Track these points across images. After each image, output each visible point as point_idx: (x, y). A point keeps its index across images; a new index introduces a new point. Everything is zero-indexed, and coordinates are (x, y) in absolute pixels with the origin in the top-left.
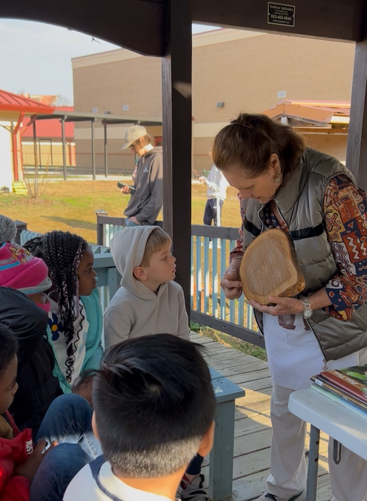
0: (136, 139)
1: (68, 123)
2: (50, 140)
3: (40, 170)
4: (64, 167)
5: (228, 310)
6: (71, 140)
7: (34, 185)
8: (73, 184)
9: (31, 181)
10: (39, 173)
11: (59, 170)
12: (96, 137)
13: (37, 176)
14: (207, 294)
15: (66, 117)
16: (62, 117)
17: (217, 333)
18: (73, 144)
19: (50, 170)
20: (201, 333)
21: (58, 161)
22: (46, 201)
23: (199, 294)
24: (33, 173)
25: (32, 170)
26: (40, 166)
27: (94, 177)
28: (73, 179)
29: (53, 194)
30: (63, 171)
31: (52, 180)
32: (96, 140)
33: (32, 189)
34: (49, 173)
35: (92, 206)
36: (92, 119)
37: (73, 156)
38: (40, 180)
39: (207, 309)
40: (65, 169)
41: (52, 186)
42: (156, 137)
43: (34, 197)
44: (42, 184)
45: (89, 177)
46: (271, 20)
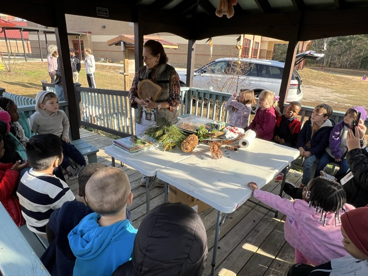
0: (54, 51)
1: (24, 32)
2: (16, 39)
3: (11, 55)
4: (24, 54)
5: (103, 121)
6: (28, 40)
7: (9, 64)
8: (31, 64)
9: (7, 62)
10: (11, 57)
11: (23, 56)
12: (41, 39)
13: (10, 59)
14: (94, 116)
15: (23, 29)
16: (21, 29)
17: (100, 131)
18: (29, 42)
19: (16, 56)
20: (93, 132)
21: (21, 51)
22: (16, 73)
23: (91, 116)
24: (7, 57)
25: (7, 55)
26: (11, 53)
27: (42, 60)
28: (30, 61)
29: (20, 69)
30: (24, 56)
31: (19, 62)
32: (41, 41)
33: (8, 66)
34: (16, 57)
35: (42, 75)
36: (38, 31)
37: (30, 49)
38: (12, 62)
39: (94, 122)
40: (26, 55)
41: (19, 65)
42: (73, 41)
43: (9, 71)
44: (13, 64)
45: (39, 60)
46: (98, 14)
